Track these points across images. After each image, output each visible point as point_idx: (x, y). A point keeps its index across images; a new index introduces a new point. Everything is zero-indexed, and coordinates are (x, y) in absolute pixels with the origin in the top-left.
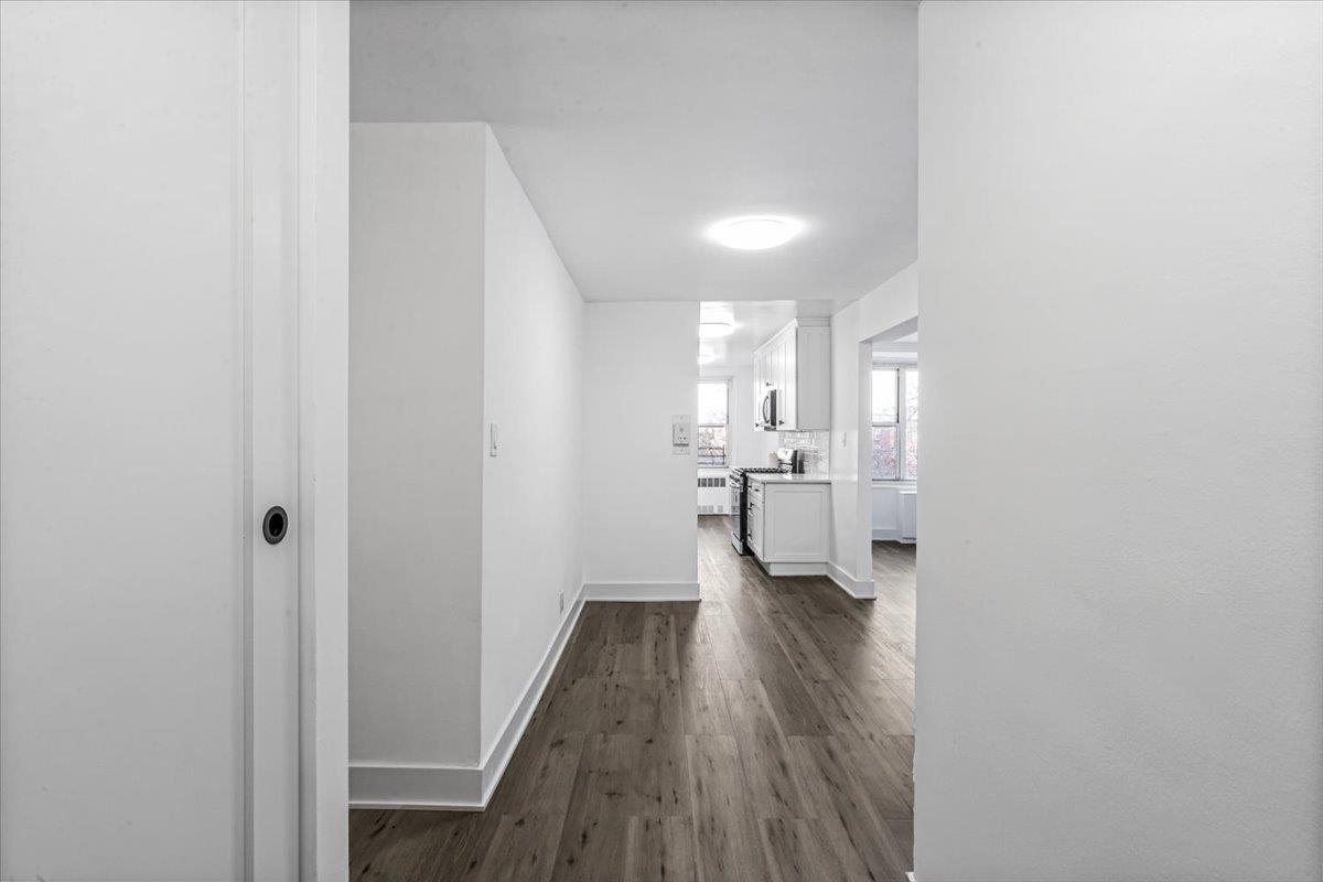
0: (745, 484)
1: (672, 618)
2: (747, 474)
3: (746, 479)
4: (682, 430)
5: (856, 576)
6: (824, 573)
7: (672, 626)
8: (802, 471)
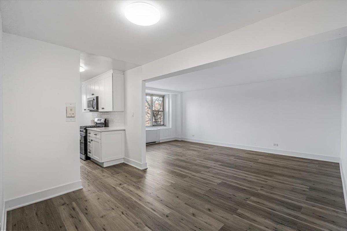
0: (86, 132)
1: (74, 204)
2: (87, 129)
3: (86, 130)
4: (71, 110)
5: (141, 162)
6: (123, 162)
7: (77, 209)
8: (108, 126)
